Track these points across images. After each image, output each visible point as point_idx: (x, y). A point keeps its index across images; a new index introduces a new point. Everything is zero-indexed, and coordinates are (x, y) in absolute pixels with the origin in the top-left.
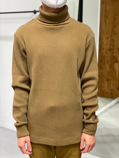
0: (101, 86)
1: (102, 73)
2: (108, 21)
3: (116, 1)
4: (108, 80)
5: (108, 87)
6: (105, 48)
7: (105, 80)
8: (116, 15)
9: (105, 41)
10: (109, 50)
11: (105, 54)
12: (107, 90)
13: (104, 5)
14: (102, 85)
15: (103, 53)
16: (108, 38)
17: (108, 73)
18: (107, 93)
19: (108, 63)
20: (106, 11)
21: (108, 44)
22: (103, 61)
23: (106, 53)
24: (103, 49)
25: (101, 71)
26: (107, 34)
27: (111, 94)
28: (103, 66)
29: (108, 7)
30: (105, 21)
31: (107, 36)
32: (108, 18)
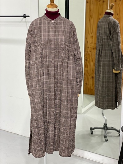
0: (86, 84)
1: (87, 71)
2: (92, 21)
3: (99, 1)
4: (93, 77)
5: (93, 85)
6: (90, 47)
7: (90, 77)
8: (100, 15)
9: (90, 40)
10: (94, 49)
11: (89, 53)
12: (92, 88)
13: (88, 4)
14: (88, 83)
15: (87, 52)
16: (92, 37)
17: (93, 71)
18: (92, 90)
19: (92, 61)
20: (90, 11)
21: (92, 43)
22: (88, 60)
23: (91, 52)
24: (88, 48)
25: (86, 69)
26: (92, 33)
28: (88, 64)
29: (92, 7)
30: (90, 20)
31: (91, 35)
32: (92, 18)
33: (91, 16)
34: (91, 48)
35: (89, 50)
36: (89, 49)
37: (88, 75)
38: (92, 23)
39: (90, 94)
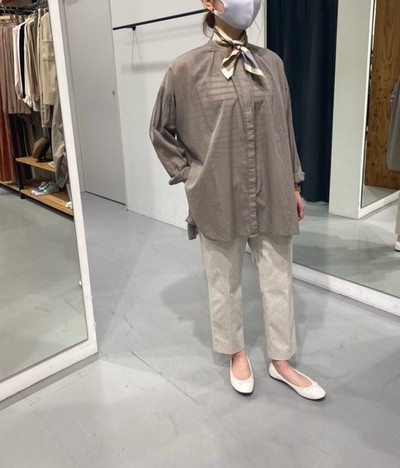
0: (373, 164)
1: (376, 137)
2: (390, 33)
6: (383, 87)
9: (383, 73)
11: (383, 100)
14: (376, 163)
15: (379, 98)
16: (390, 66)
18: (386, 177)
20: (387, 12)
21: (389, 79)
22: (379, 114)
23: (385, 98)
25: (373, 134)
26: (388, 59)
27: (393, 179)
28: (379, 123)
30: (385, 32)
31: (388, 63)
32: (390, 26)
33: (388, 23)
34: (386, 90)
35: (381, 96)
36: (382, 93)
37: (378, 146)
38: (390, 39)
39: (380, 186)
